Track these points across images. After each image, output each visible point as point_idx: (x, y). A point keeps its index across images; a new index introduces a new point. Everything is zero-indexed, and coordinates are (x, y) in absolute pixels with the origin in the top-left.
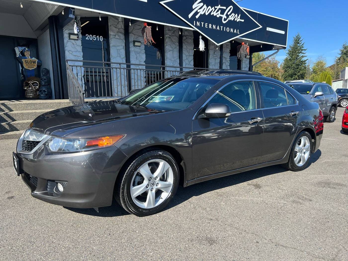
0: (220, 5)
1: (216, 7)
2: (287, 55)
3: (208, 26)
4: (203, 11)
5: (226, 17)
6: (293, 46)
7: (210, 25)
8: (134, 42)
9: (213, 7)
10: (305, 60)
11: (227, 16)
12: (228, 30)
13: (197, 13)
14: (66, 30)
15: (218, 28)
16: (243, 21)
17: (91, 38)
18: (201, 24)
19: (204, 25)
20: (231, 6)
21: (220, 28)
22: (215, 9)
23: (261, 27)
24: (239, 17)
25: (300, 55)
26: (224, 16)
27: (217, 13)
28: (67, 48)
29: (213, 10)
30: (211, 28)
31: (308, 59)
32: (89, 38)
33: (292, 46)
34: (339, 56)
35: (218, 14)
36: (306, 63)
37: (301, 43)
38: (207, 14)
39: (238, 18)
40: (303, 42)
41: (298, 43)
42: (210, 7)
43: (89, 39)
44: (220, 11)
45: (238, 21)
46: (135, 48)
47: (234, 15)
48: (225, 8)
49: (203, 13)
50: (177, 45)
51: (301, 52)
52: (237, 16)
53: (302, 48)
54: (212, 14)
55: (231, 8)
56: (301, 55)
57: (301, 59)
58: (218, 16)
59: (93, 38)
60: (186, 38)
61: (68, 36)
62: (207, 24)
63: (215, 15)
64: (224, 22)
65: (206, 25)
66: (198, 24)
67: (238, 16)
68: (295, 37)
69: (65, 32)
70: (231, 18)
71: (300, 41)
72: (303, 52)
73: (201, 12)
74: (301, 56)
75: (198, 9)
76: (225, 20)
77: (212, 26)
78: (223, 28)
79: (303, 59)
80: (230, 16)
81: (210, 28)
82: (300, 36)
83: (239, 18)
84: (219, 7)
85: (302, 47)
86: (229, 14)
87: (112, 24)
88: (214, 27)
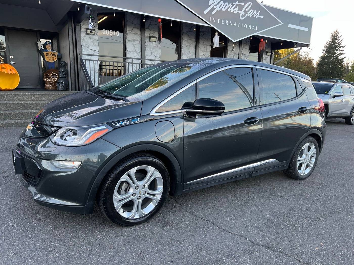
0: (238, 2)
1: (233, 3)
2: (323, 51)
3: (225, 22)
4: (219, 7)
5: (244, 14)
6: (330, 43)
7: (226, 22)
8: (150, 37)
9: (231, 4)
10: (343, 58)
11: (246, 12)
12: (246, 26)
13: (213, 9)
14: (83, 25)
15: (235, 24)
16: (262, 17)
17: (108, 33)
18: (217, 21)
19: (220, 21)
20: (250, 3)
21: (237, 24)
22: (233, 5)
23: (282, 24)
24: (258, 13)
25: (337, 52)
26: (242, 13)
27: (235, 9)
28: (84, 44)
29: (230, 6)
30: (228, 24)
31: (346, 57)
32: (105, 33)
33: (329, 43)
35: (236, 11)
36: (344, 61)
37: (339, 40)
38: (223, 10)
39: (257, 15)
40: (341, 39)
41: (337, 39)
42: (227, 3)
43: (105, 34)
44: (238, 7)
45: (256, 17)
46: (150, 43)
47: (253, 11)
48: (243, 4)
49: (219, 9)
50: (194, 41)
51: (337, 50)
52: (256, 13)
53: (340, 45)
54: (229, 10)
55: (250, 4)
56: (339, 53)
57: (339, 56)
58: (235, 12)
59: (110, 33)
60: (203, 34)
61: (85, 31)
62: (223, 21)
63: (232, 11)
64: (242, 19)
65: (222, 22)
66: (214, 20)
67: (257, 12)
68: (333, 33)
69: (82, 27)
70: (249, 14)
71: (338, 38)
72: (341, 49)
73: (218, 8)
74: (338, 53)
75: (214, 6)
76: (243, 16)
77: (229, 23)
78: (241, 25)
79: (340, 56)
80: (248, 13)
81: (226, 24)
82: (339, 32)
83: (258, 14)
84: (237, 3)
85: (341, 44)
86: (247, 10)
87: (129, 20)
88: (231, 23)
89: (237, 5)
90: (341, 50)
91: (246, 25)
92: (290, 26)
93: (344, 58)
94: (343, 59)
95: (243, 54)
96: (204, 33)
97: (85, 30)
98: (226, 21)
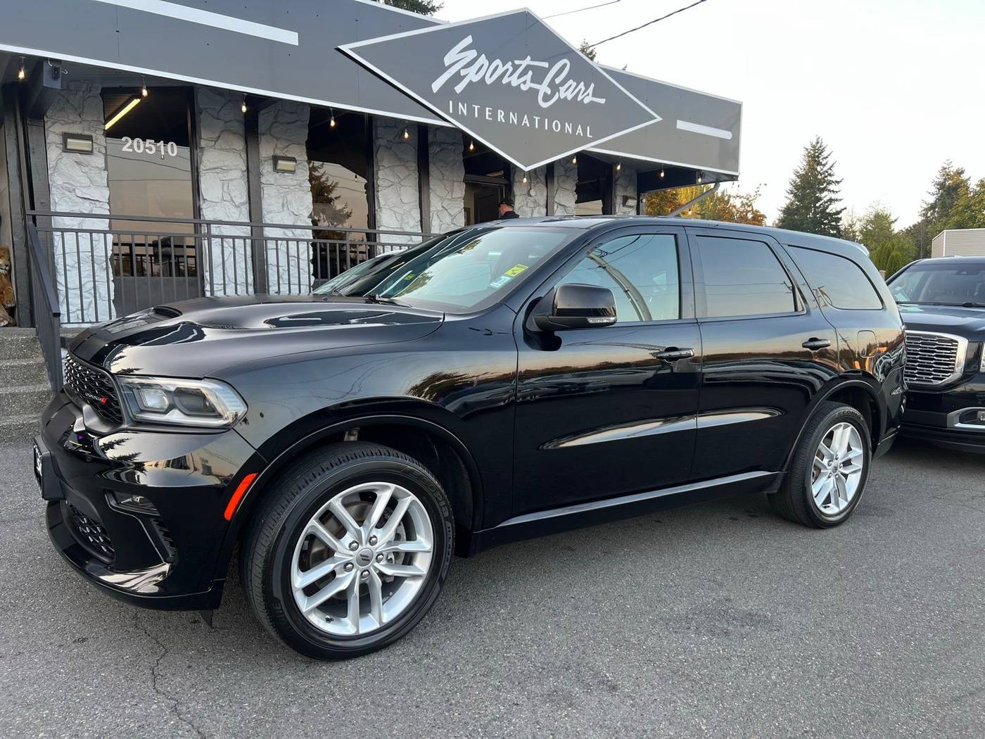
0: (529, 58)
1: (517, 62)
2: (787, 195)
3: (494, 115)
4: (476, 74)
5: (549, 92)
6: (804, 173)
7: (499, 113)
8: (275, 159)
9: (510, 63)
10: (839, 210)
11: (554, 87)
12: (556, 126)
13: (457, 78)
14: (54, 124)
15: (526, 121)
16: (602, 101)
17: (139, 149)
18: (471, 110)
19: (482, 112)
20: (565, 61)
21: (532, 121)
22: (516, 68)
23: (659, 119)
24: (590, 90)
25: (823, 195)
26: (544, 88)
27: (522, 79)
28: (56, 180)
29: (508, 70)
30: (504, 121)
31: (845, 209)
32: (132, 146)
33: (801, 173)
34: (932, 200)
35: (524, 83)
36: (840, 219)
37: (824, 165)
38: (489, 81)
39: (588, 95)
40: (830, 161)
41: (819, 164)
42: (498, 62)
43: (131, 150)
44: (530, 73)
45: (586, 101)
46: (277, 175)
47: (575, 84)
48: (546, 65)
49: (476, 79)
50: (414, 168)
51: (823, 190)
52: (583, 89)
53: (829, 178)
54: (505, 81)
55: (565, 65)
56: (828, 198)
57: (827, 207)
58: (524, 88)
59: (145, 148)
60: (438, 149)
61: (61, 142)
62: (489, 111)
63: (514, 84)
64: (545, 105)
65: (487, 113)
66: (463, 109)
67: (587, 87)
68: (809, 147)
69: (50, 129)
70: (566, 93)
71: (822, 159)
72: (831, 187)
73: (472, 76)
74: (825, 199)
75: (462, 68)
76: (547, 98)
77: (507, 117)
78: (541, 123)
79: (830, 207)
80: (562, 89)
81: (499, 120)
82: (824, 145)
83: (591, 94)
84: (528, 61)
85: (830, 175)
86: (558, 81)
87: (206, 109)
88: (513, 118)
89: (528, 68)
90: (833, 191)
91: (556, 124)
92: (682, 125)
93: (840, 212)
94: (838, 213)
95: (560, 204)
96: (440, 147)
97: (59, 139)
98: (499, 111)
